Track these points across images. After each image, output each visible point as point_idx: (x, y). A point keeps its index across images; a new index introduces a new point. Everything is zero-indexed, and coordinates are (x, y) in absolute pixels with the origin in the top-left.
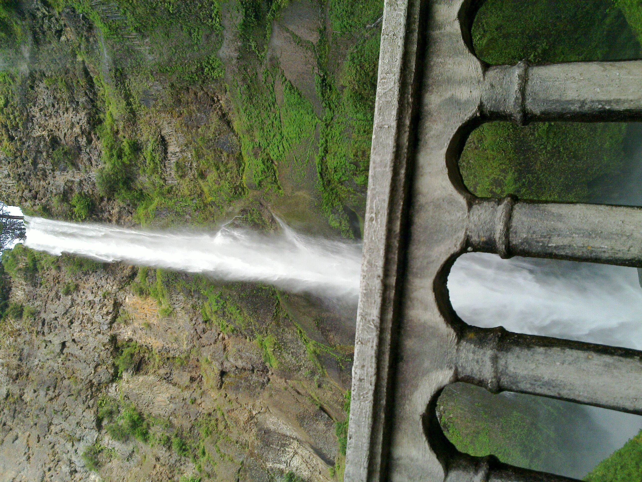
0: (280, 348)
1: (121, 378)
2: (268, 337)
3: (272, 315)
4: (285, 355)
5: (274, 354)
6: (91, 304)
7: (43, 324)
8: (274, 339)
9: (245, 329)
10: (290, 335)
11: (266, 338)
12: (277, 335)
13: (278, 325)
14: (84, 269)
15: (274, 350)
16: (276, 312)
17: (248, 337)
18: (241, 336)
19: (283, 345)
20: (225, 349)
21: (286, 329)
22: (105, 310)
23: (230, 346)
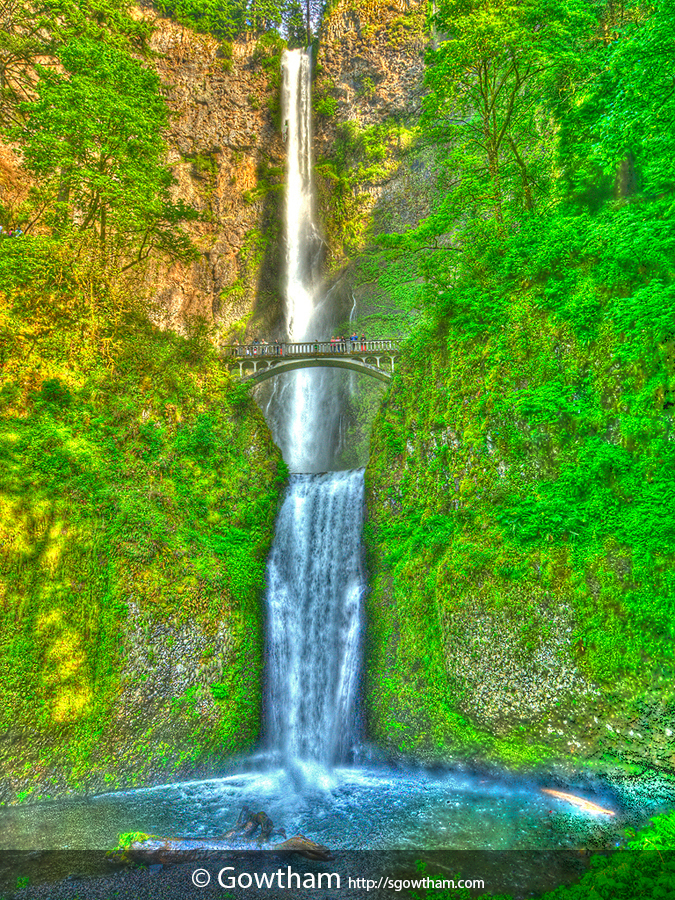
1: (186, 162)
5: (230, 295)
6: (243, 125)
7: (219, 81)
8: (242, 294)
9: (245, 270)
10: (247, 307)
11: (241, 287)
12: (245, 296)
14: (273, 116)
15: (233, 295)
16: (262, 293)
17: (239, 272)
18: (239, 266)
19: (238, 302)
20: (226, 253)
22: (240, 139)
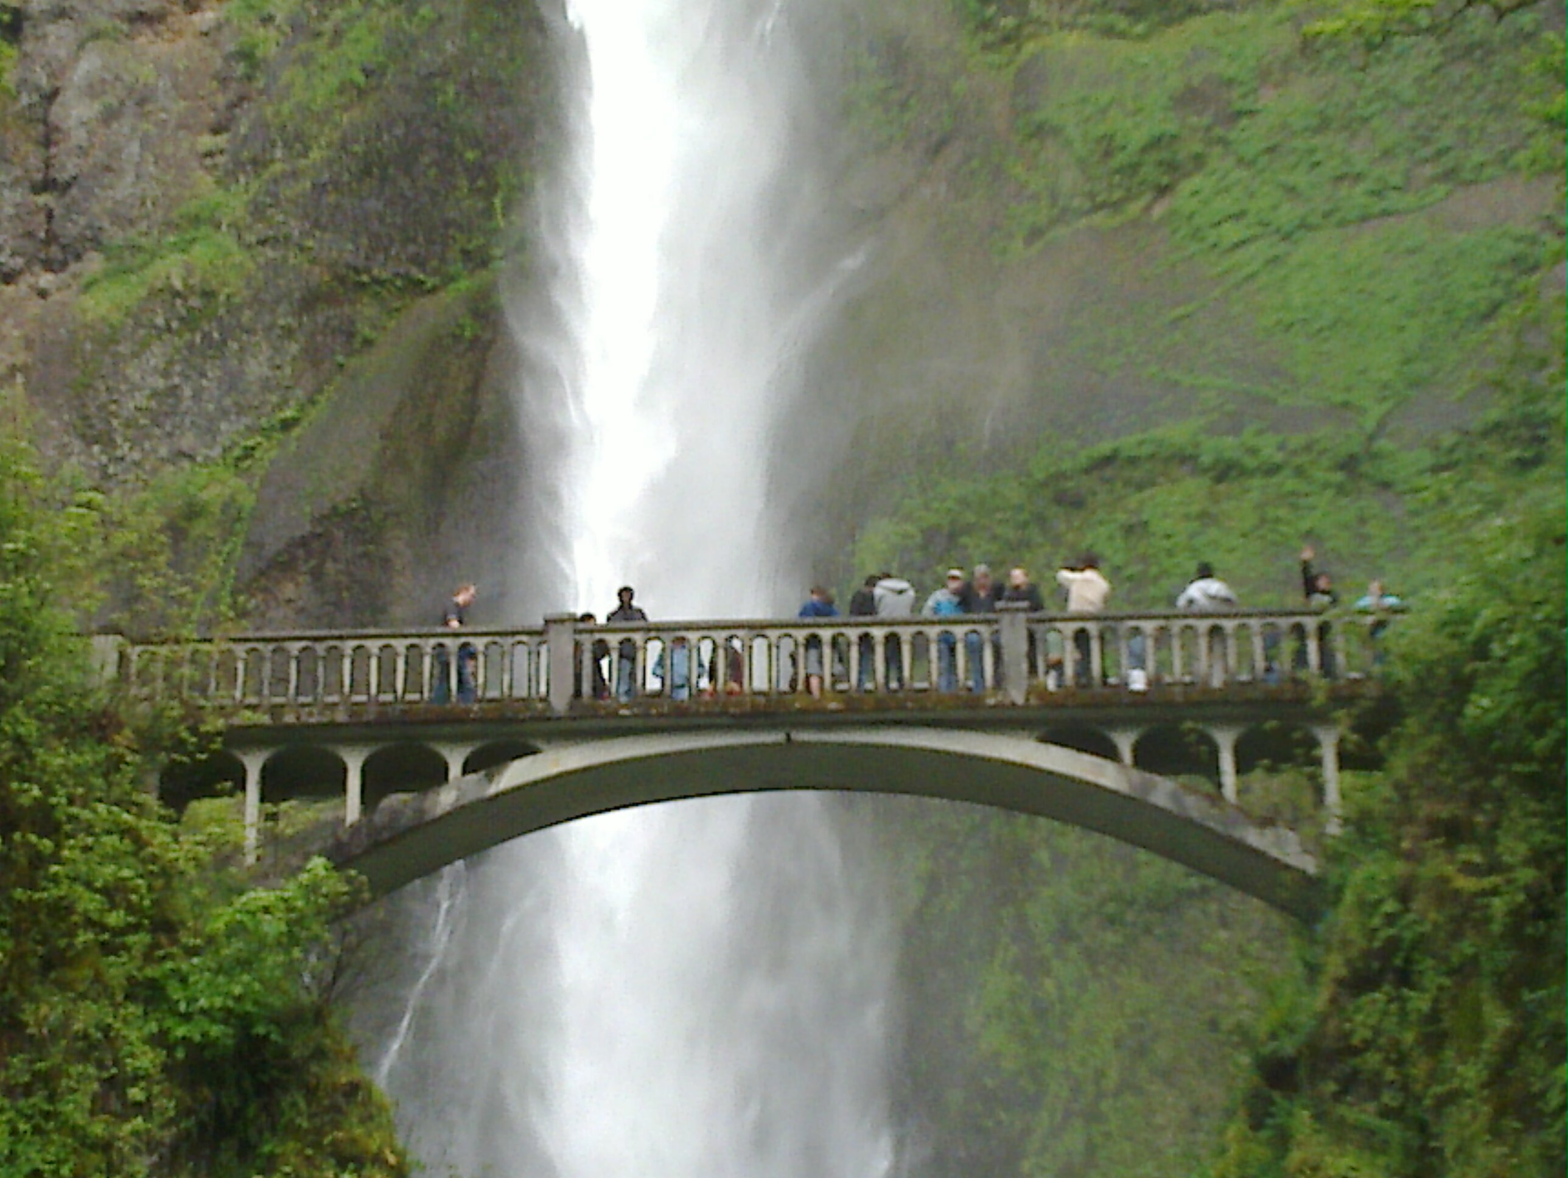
0: (189, 322)
2: (239, 256)
3: (360, 263)
4: (156, 357)
5: (155, 293)
8: (233, 286)
9: (262, 125)
10: (266, 371)
11: (228, 241)
12: (256, 299)
13: (309, 302)
15: (177, 294)
16: (377, 281)
17: (222, 140)
18: (221, 100)
19: (206, 336)
20: (141, 18)
21: (294, 348)
23: (161, 48)
